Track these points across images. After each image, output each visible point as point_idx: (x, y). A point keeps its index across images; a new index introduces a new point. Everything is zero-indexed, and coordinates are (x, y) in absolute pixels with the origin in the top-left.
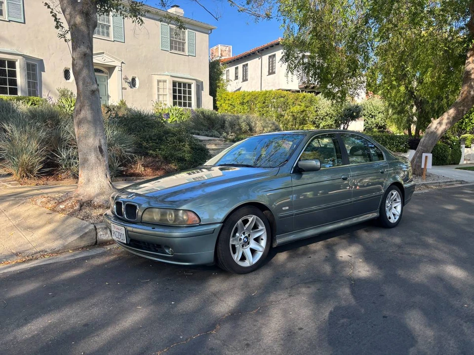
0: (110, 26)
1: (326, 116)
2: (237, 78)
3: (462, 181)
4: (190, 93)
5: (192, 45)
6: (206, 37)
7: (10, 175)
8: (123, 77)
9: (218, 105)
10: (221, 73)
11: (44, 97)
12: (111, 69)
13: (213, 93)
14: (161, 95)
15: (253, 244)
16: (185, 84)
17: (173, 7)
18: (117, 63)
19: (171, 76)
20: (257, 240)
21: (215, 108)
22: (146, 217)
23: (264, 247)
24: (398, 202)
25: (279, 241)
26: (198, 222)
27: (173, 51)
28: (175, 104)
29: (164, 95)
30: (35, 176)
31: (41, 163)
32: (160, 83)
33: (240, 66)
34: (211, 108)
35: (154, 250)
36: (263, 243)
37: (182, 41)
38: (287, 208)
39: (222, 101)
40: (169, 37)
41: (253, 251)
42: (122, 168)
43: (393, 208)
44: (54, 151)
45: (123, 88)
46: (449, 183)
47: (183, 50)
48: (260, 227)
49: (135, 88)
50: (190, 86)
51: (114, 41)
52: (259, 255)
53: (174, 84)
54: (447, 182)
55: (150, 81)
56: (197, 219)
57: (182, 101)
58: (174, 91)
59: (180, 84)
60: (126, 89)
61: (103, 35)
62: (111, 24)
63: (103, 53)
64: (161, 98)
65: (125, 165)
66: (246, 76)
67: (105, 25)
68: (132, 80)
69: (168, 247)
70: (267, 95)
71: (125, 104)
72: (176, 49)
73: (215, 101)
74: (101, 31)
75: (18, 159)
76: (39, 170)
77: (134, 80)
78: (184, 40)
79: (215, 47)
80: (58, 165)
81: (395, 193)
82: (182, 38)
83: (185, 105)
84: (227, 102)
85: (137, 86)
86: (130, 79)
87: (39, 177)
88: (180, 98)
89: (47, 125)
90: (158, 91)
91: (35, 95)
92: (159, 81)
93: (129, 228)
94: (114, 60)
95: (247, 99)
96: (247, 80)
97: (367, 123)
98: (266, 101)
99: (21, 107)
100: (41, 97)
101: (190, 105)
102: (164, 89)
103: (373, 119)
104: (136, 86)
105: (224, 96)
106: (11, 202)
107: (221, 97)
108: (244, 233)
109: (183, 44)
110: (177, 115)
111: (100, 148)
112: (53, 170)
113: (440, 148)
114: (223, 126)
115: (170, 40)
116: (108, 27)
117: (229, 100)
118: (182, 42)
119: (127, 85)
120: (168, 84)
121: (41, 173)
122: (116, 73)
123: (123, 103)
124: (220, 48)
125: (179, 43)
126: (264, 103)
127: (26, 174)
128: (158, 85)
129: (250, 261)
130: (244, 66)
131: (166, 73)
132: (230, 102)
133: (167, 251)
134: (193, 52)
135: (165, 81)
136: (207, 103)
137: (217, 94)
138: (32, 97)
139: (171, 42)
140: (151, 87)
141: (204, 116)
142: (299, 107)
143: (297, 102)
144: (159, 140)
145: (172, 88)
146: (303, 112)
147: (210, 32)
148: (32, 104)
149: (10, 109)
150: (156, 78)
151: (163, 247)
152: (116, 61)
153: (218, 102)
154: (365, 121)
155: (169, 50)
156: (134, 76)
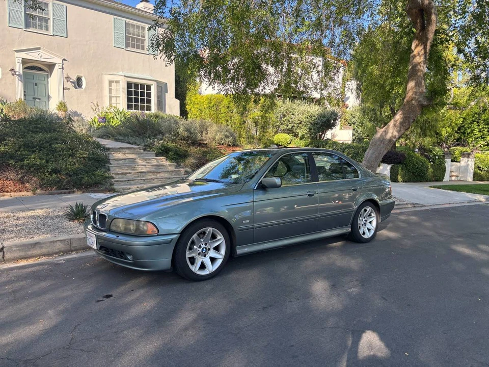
0: (49, 19)
1: (300, 123)
4: (149, 95)
8: (65, 76)
9: (188, 110)
12: (51, 66)
13: (180, 94)
14: (114, 97)
15: (212, 254)
16: (142, 86)
18: (57, 60)
19: (125, 76)
20: (217, 249)
21: (184, 113)
25: (240, 251)
26: (157, 232)
27: (129, 49)
28: (129, 107)
29: (116, 97)
32: (112, 84)
34: (177, 112)
35: (119, 256)
36: (223, 251)
37: (140, 38)
38: (248, 221)
39: (192, 105)
40: (124, 33)
41: (213, 260)
43: (368, 224)
45: (65, 89)
47: (143, 48)
48: (219, 237)
49: (80, 89)
50: (149, 88)
51: (54, 35)
53: (129, 85)
55: (100, 82)
56: (155, 229)
57: (139, 104)
58: (129, 93)
59: (136, 85)
60: (69, 89)
61: (41, 29)
62: (51, 16)
63: (39, 49)
64: (114, 100)
67: (43, 17)
68: (77, 79)
69: (130, 254)
71: (65, 106)
72: (133, 47)
73: (182, 105)
74: (37, 24)
77: (79, 79)
78: (144, 37)
81: (369, 209)
82: (141, 34)
83: (143, 108)
85: (84, 86)
86: (74, 78)
88: (136, 100)
90: (110, 93)
92: (111, 82)
94: (53, 56)
97: (357, 132)
101: (149, 108)
102: (117, 90)
104: (82, 87)
110: (122, 119)
115: (126, 36)
116: (47, 20)
117: (198, 104)
118: (142, 40)
119: (69, 85)
120: (121, 86)
122: (56, 71)
123: (62, 106)
125: (138, 40)
128: (110, 86)
131: (121, 73)
132: (198, 106)
133: (128, 257)
135: (117, 82)
136: (173, 107)
137: (187, 97)
139: (127, 38)
140: (101, 90)
145: (126, 89)
150: (107, 78)
151: (125, 254)
152: (55, 57)
153: (187, 107)
154: (354, 130)
155: (124, 47)
156: (81, 75)
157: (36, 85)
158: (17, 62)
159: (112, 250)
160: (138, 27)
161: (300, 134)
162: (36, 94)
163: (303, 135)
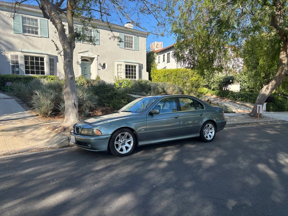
1: (214, 82)
2: (164, 61)
3: (284, 121)
4: (135, 71)
5: (137, 44)
6: (144, 39)
7: (37, 115)
8: (99, 63)
9: (152, 77)
10: (154, 58)
11: (57, 76)
12: (92, 59)
13: (149, 70)
14: (119, 72)
15: (127, 145)
16: (132, 66)
17: (127, 23)
18: (95, 56)
19: (125, 62)
20: (129, 143)
21: (150, 79)
22: (82, 132)
23: (132, 146)
24: (213, 130)
25: (140, 143)
26: (101, 134)
27: (126, 48)
28: (127, 77)
29: (121, 72)
30: (49, 116)
31: (52, 110)
32: (119, 66)
33: (166, 54)
34: (147, 79)
35: (85, 145)
36: (132, 144)
38: (144, 130)
39: (154, 75)
40: (124, 40)
41: (127, 148)
42: (90, 113)
43: (210, 133)
44: (58, 104)
45: (98, 69)
46: (274, 122)
47: (132, 47)
48: (130, 138)
49: (105, 69)
50: (135, 67)
52: (129, 149)
53: (126, 66)
54: (273, 121)
55: (113, 65)
57: (131, 75)
58: (126, 70)
59: (129, 66)
60: (100, 70)
63: (88, 51)
64: (119, 74)
65: (92, 111)
66: (169, 60)
69: (89, 144)
70: (178, 71)
71: (99, 78)
72: (127, 47)
73: (150, 75)
75: (41, 108)
76: (51, 113)
77: (104, 64)
78: (132, 42)
79: (153, 43)
80: (59, 111)
81: (210, 125)
82: (131, 40)
83: (132, 77)
84: (156, 75)
85: (106, 68)
86: (102, 64)
87: (50, 117)
88: (130, 73)
89: (56, 91)
90: (118, 70)
91: (53, 75)
92: (118, 65)
93: (76, 137)
95: (167, 73)
96: (169, 62)
97: (242, 86)
98: (177, 75)
99: (45, 82)
100: (56, 76)
101: (135, 78)
102: (121, 69)
103: (246, 84)
105: (155, 72)
106: (33, 129)
107: (153, 72)
108: (122, 140)
109: (132, 44)
110: (127, 83)
111: (74, 103)
112: (57, 113)
113: (281, 102)
114: (150, 90)
117: (158, 74)
119: (100, 68)
120: (123, 67)
121: (52, 115)
122: (95, 61)
123: (98, 78)
124: (156, 44)
125: (130, 43)
126: (176, 75)
127: (45, 115)
128: (118, 67)
129: (125, 152)
130: (168, 54)
131: (122, 60)
132: (158, 75)
133: (89, 145)
134: (137, 48)
135: (121, 65)
136: (145, 76)
137: (151, 71)
138: (51, 76)
140: (114, 69)
141: (139, 84)
142: (195, 78)
143: (194, 75)
144: (112, 98)
145: (125, 68)
146: (197, 80)
147: (147, 36)
148: (51, 79)
149: (40, 82)
150: (116, 63)
151: (87, 144)
152: (95, 55)
153: (151, 75)
154: (240, 84)
155: (124, 47)
156: (105, 62)
157: (85, 68)
158: (79, 58)
159: (82, 142)
160: (130, 37)
161: (212, 88)
162: (85, 72)
163: (214, 88)
